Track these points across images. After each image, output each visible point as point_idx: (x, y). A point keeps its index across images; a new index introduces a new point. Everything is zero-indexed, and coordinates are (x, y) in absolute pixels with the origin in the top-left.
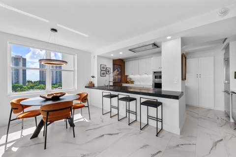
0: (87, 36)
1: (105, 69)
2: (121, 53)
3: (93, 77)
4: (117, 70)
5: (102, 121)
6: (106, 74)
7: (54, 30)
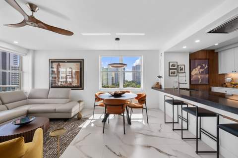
0: (143, 34)
1: (176, 67)
2: (197, 41)
3: (160, 77)
4: (199, 67)
5: (159, 131)
6: (178, 72)
7: (117, 39)
